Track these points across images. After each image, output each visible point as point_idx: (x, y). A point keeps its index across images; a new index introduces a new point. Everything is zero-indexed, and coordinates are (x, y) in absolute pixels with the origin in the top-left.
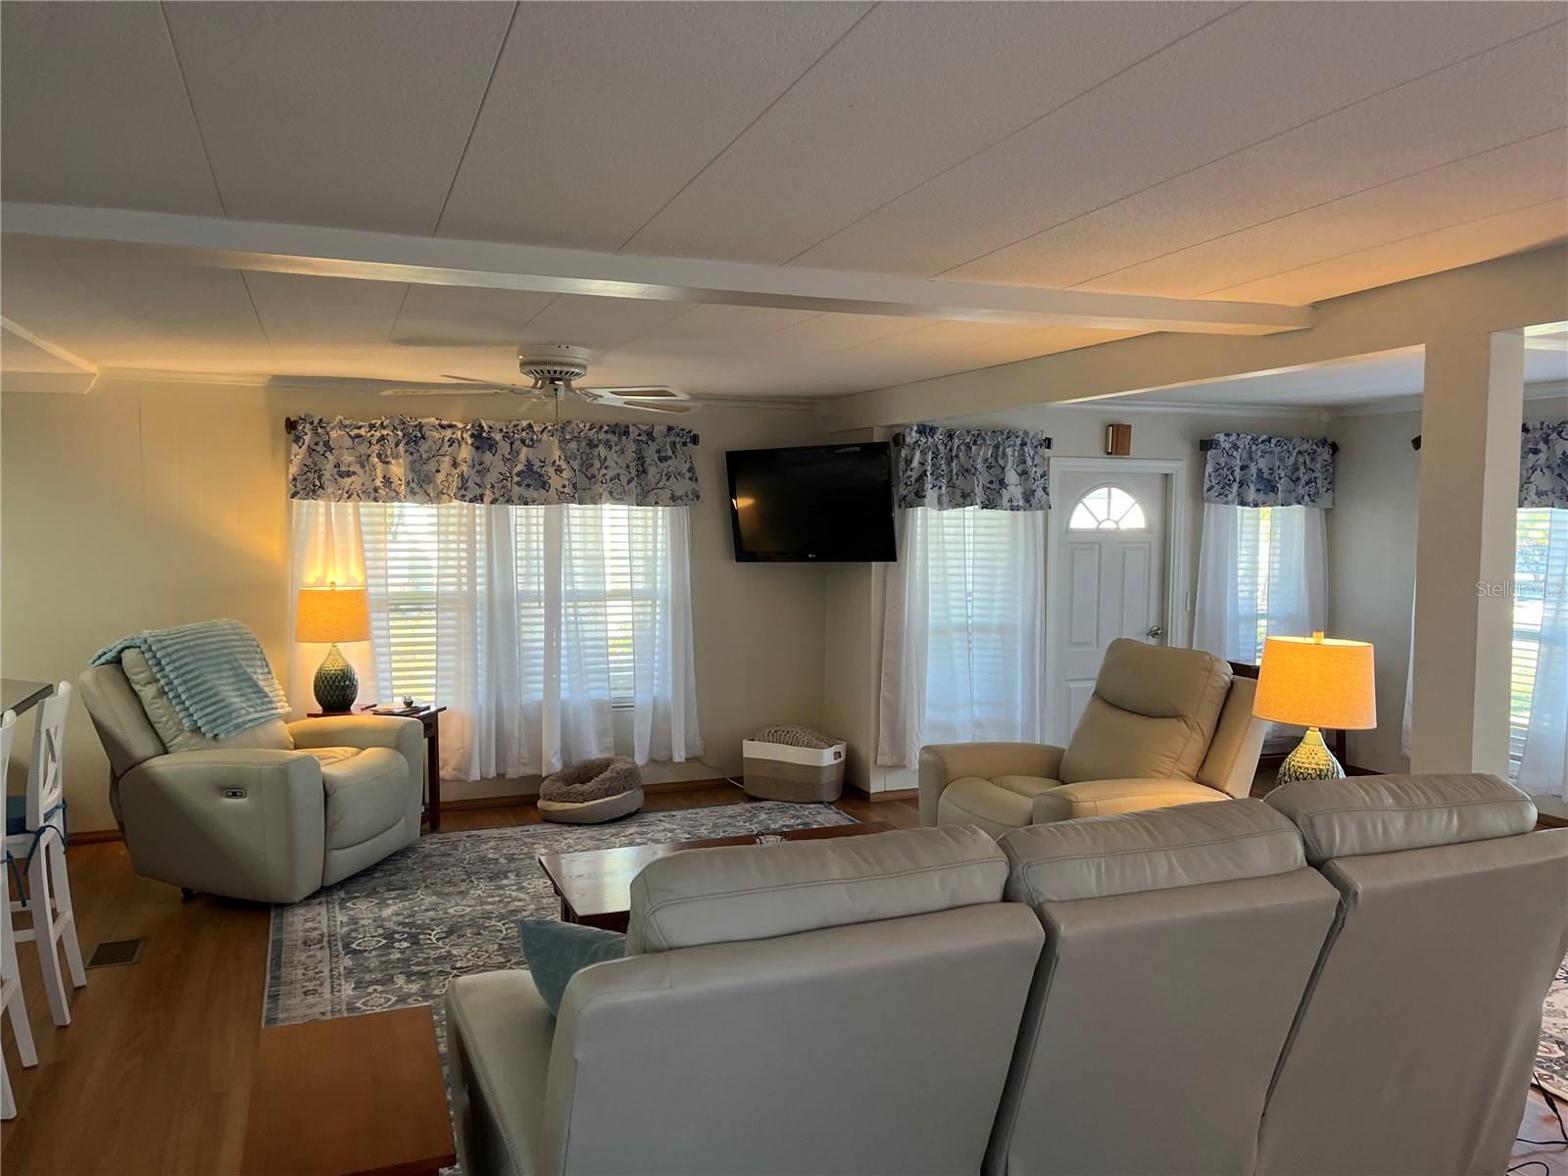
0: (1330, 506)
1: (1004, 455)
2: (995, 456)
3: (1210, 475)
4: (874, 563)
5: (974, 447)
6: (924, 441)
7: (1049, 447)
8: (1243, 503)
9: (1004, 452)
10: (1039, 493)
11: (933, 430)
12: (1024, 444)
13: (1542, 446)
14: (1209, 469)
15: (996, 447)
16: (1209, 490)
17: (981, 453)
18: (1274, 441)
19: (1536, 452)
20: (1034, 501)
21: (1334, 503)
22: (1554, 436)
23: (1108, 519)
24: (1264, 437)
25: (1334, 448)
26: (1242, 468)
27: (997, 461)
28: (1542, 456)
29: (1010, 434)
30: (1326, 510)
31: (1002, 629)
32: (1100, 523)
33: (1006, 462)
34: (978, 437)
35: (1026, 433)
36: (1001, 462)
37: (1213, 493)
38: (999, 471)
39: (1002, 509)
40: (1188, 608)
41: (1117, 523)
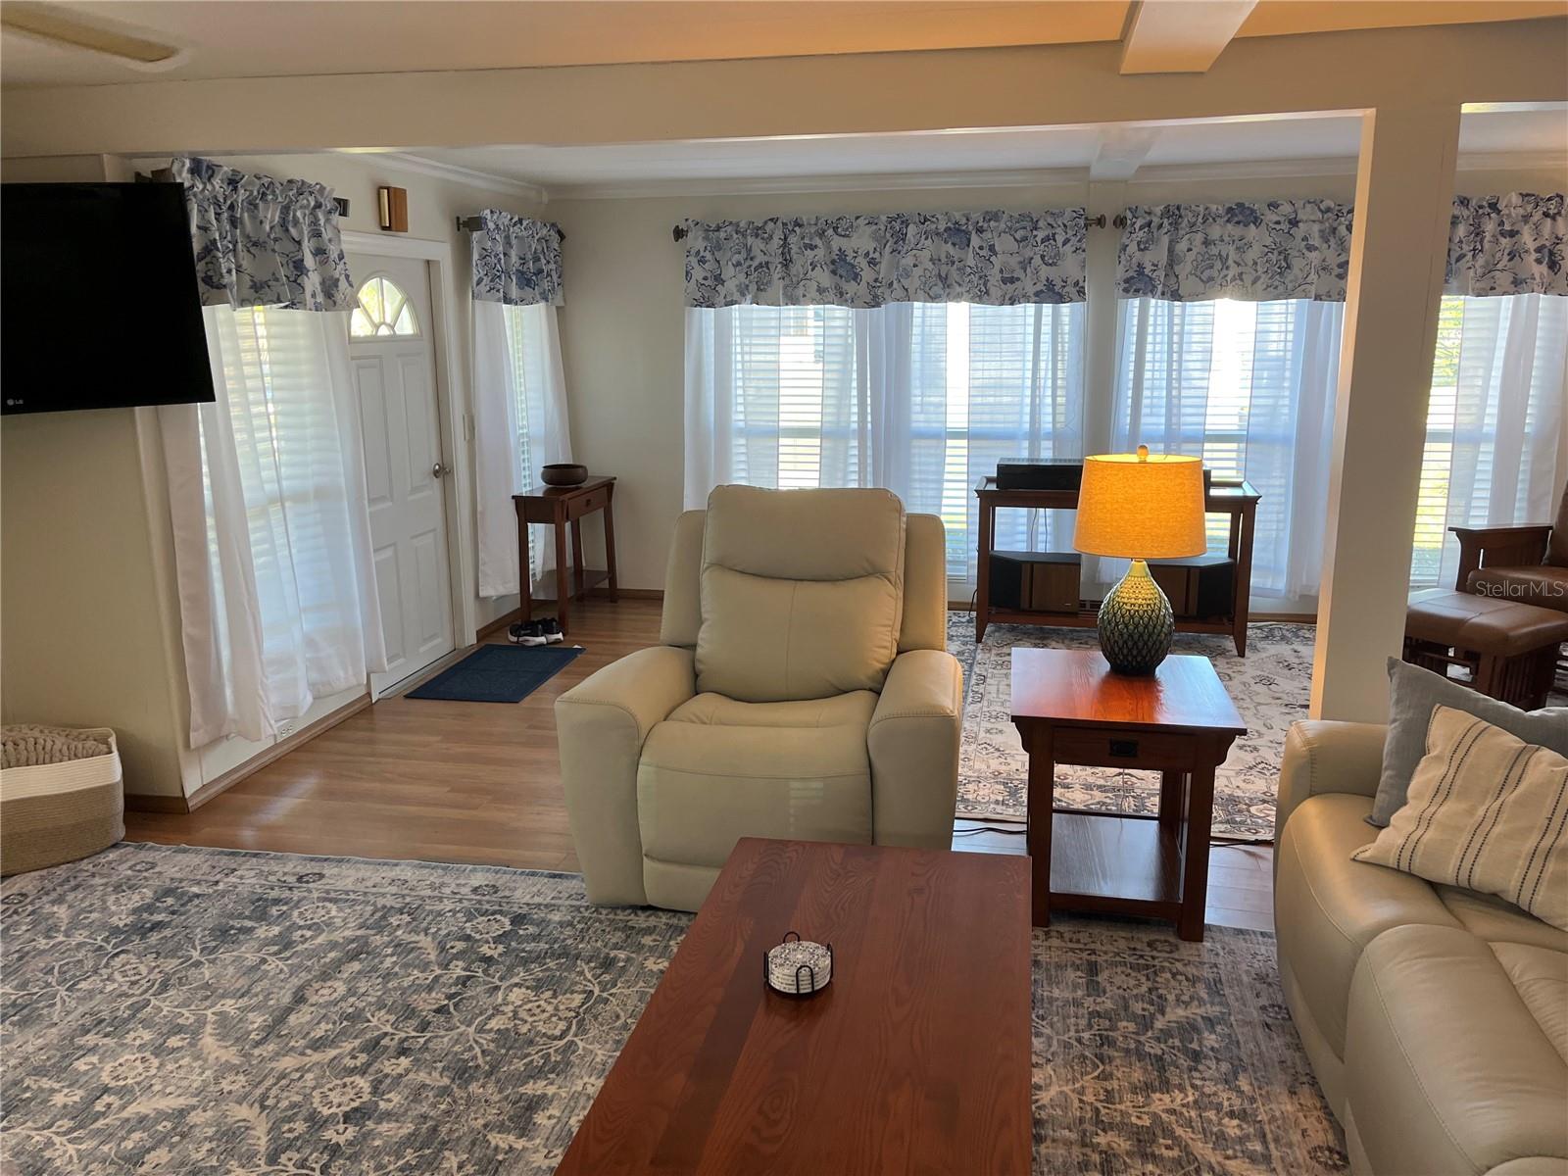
0: (562, 304)
1: (296, 223)
2: (284, 224)
3: (477, 265)
4: (137, 408)
5: (261, 205)
6: (201, 187)
7: (344, 213)
8: (507, 300)
9: (294, 215)
10: (343, 284)
11: (212, 170)
12: (318, 206)
13: (817, 241)
14: (476, 256)
15: (286, 209)
16: (478, 284)
17: (271, 215)
18: (525, 223)
19: (813, 247)
20: (339, 297)
21: (565, 300)
22: (830, 232)
23: (384, 323)
24: (516, 219)
25: (562, 236)
26: (505, 254)
27: (287, 230)
28: (820, 252)
29: (302, 188)
30: (557, 308)
31: (321, 494)
32: (377, 327)
33: (301, 233)
34: (266, 190)
35: (322, 189)
36: (293, 231)
37: (483, 288)
38: (291, 247)
39: (305, 309)
40: (467, 438)
41: (392, 327)
